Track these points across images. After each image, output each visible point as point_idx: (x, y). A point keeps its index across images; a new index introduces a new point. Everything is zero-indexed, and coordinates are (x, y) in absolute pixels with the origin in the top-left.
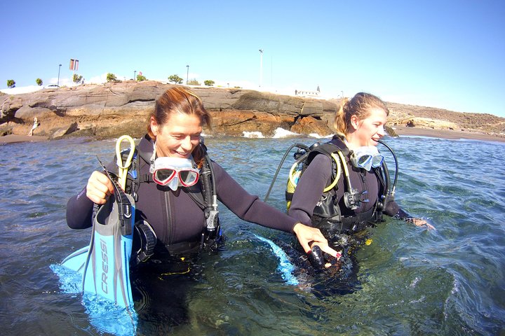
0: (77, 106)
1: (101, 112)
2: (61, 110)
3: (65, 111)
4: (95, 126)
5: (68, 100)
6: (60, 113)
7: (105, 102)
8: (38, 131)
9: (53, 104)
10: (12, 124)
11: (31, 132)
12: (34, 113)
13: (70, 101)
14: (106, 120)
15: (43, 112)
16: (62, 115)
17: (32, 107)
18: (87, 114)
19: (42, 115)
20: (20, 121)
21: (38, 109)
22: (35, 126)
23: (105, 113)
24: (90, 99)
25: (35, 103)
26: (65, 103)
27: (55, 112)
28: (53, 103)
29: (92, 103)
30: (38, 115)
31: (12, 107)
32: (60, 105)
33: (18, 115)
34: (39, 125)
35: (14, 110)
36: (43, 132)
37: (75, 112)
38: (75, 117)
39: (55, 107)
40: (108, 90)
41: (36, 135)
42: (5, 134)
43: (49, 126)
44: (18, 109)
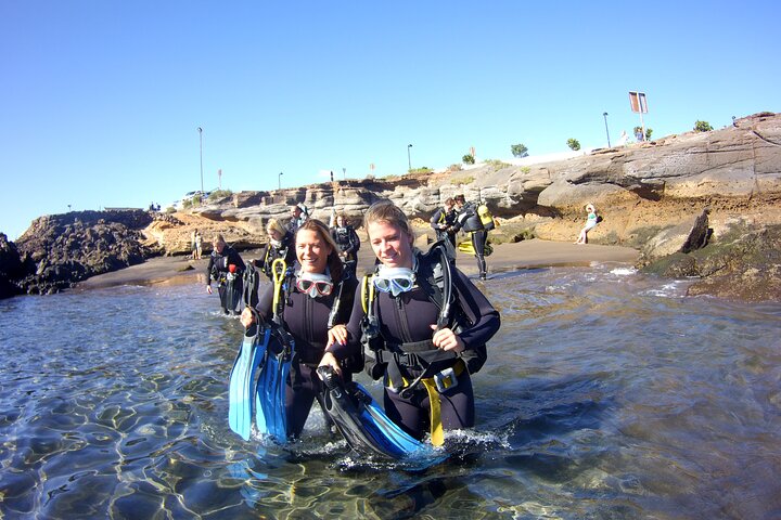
0: (689, 175)
1: (753, 186)
2: (651, 186)
3: (662, 187)
4: (750, 221)
5: (666, 160)
6: (649, 192)
7: (752, 162)
8: (599, 232)
9: (630, 173)
10: (532, 218)
11: (583, 234)
12: (584, 195)
13: (669, 163)
14: (769, 207)
15: (605, 192)
16: (656, 198)
17: (576, 183)
18: (721, 193)
19: (602, 198)
20: (552, 212)
21: (592, 185)
22: (591, 222)
23: (764, 190)
24: (717, 158)
25: (581, 174)
26: (658, 170)
27: (636, 190)
28: (630, 170)
29: (723, 166)
30: (594, 199)
31: (528, 185)
32: (648, 174)
33: (542, 200)
34: (600, 220)
35: (535, 192)
36: (612, 235)
37: (687, 188)
38: (692, 200)
39: (635, 179)
40: (751, 134)
41: (596, 241)
42: (519, 239)
43: (626, 223)
44: (543, 189)
